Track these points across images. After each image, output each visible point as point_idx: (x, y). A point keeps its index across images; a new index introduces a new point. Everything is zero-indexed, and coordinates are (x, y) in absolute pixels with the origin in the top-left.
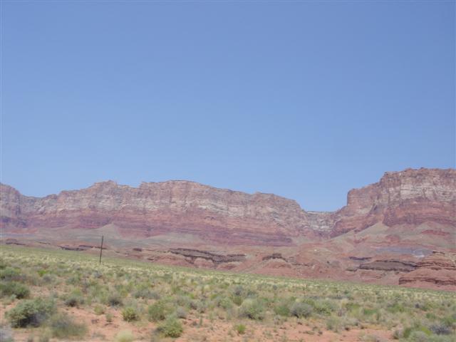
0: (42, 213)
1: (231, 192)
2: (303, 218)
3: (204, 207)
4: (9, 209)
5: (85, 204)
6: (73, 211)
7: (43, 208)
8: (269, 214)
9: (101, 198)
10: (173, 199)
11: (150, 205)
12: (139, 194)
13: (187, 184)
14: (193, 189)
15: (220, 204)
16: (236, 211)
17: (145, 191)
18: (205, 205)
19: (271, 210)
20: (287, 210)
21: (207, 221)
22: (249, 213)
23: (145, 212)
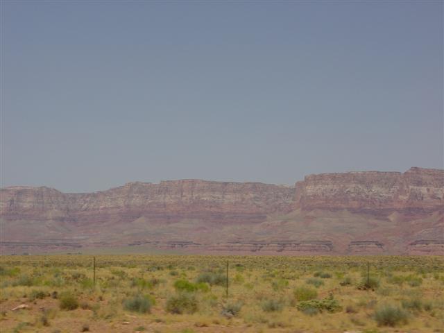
0: (85, 210)
1: (226, 184)
2: (281, 198)
3: (205, 199)
4: (61, 209)
5: (121, 203)
6: (113, 208)
7: (86, 205)
8: (251, 199)
9: (133, 197)
10: (184, 194)
11: (169, 199)
12: (160, 192)
13: (193, 182)
14: (197, 184)
15: (217, 195)
16: (230, 198)
17: (164, 189)
18: (206, 197)
19: (252, 196)
20: (266, 193)
21: (208, 209)
22: (237, 200)
23: (165, 205)
